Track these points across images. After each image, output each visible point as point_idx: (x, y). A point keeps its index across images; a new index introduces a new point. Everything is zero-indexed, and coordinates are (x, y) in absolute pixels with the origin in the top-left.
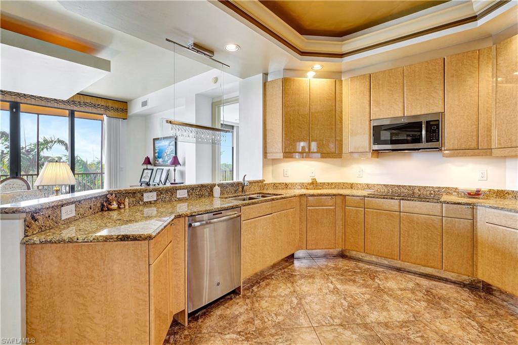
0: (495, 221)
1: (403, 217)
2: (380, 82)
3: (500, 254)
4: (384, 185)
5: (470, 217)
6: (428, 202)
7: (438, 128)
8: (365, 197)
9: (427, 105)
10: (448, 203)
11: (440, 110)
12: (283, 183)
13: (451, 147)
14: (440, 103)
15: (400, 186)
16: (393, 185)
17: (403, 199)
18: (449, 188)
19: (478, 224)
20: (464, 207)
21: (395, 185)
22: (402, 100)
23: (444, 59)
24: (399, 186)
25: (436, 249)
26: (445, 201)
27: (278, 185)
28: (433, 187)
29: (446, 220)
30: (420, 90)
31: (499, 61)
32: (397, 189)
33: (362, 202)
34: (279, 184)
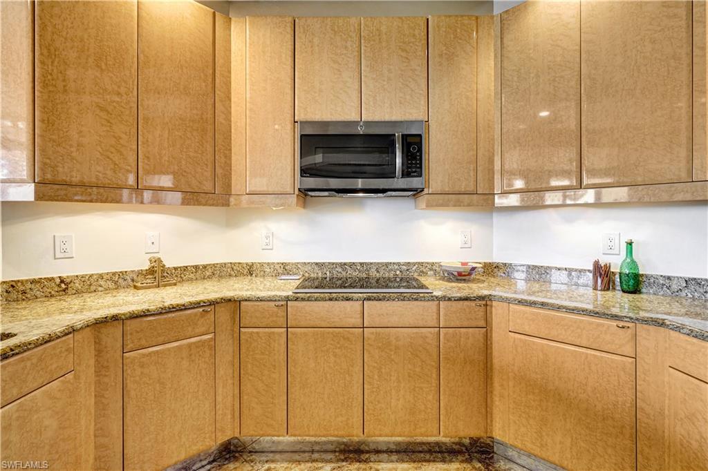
0: (527, 330)
1: (369, 339)
2: (316, 41)
3: (537, 391)
4: (317, 264)
5: (482, 323)
6: (416, 300)
7: (420, 150)
8: (287, 299)
9: (401, 103)
10: (449, 299)
11: (421, 116)
12: (52, 279)
13: (439, 190)
14: (422, 102)
15: (345, 264)
16: (333, 264)
17: (369, 299)
18: (421, 264)
19: (494, 335)
20: (473, 304)
21: (337, 264)
22: (357, 87)
23: (428, 19)
24: (343, 265)
25: (430, 397)
26: (444, 297)
27: (29, 286)
28: (399, 264)
29: (446, 334)
30: (390, 71)
31: (505, 40)
32: (340, 270)
33: (282, 313)
34: (33, 282)
